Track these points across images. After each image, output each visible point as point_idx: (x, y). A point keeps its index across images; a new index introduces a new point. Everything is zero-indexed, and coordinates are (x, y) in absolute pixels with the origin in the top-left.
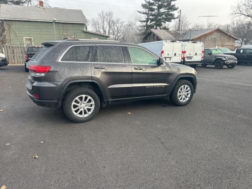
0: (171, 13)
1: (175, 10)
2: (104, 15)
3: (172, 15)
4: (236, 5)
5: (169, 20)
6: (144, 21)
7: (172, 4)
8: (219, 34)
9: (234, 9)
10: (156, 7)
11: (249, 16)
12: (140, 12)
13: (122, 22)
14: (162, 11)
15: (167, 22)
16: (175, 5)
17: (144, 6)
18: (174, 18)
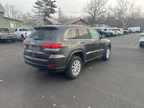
0: (53, 9)
1: (55, 7)
2: (8, 7)
3: (54, 10)
4: (83, 7)
5: (53, 13)
6: (37, 13)
7: (53, 4)
8: (81, 22)
9: (83, 9)
10: (44, 5)
11: (89, 13)
12: (35, 7)
13: (21, 12)
14: (48, 8)
15: (51, 14)
16: (55, 5)
17: (37, 3)
18: (55, 12)
